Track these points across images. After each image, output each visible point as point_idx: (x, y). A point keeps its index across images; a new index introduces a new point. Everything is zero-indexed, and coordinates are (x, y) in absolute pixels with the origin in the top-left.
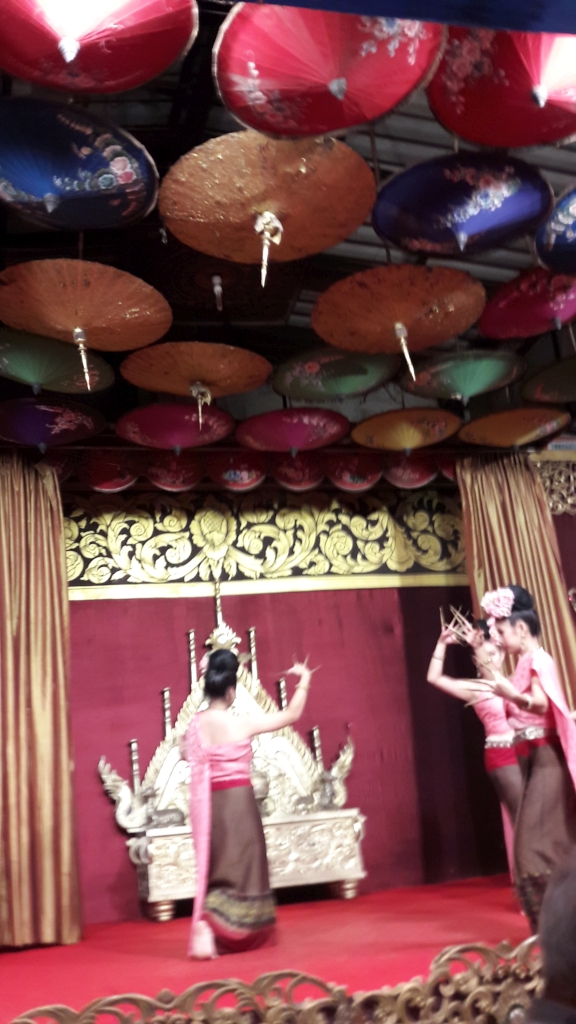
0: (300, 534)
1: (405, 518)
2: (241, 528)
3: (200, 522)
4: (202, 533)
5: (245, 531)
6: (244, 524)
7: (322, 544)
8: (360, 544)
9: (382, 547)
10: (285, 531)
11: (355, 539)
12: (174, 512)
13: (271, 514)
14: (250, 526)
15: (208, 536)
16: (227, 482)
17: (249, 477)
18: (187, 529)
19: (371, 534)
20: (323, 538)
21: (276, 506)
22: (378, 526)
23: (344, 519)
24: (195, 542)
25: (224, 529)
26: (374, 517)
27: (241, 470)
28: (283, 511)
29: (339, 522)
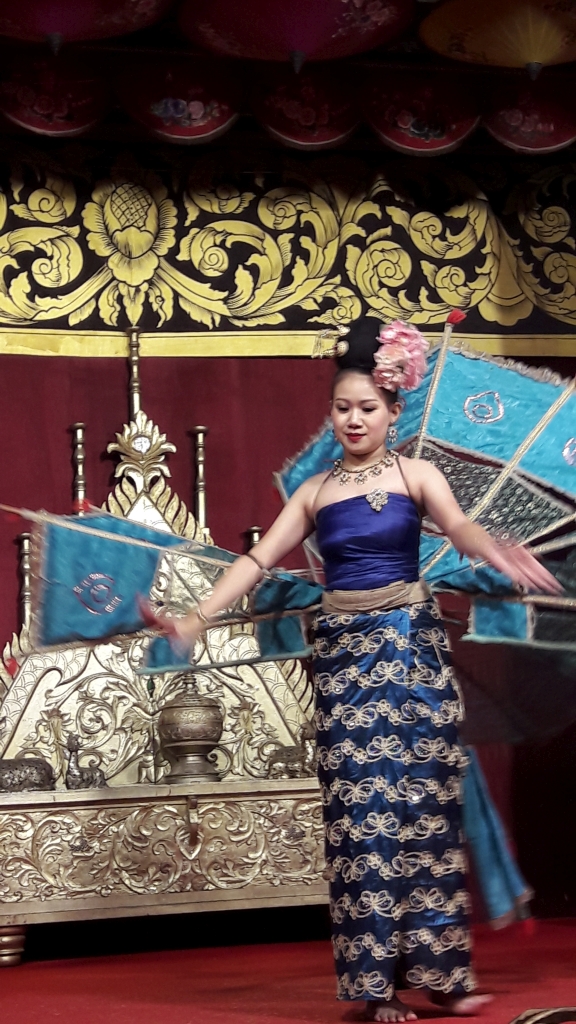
0: (305, 242)
1: (522, 219)
2: (187, 223)
3: (102, 207)
4: (106, 228)
5: (194, 231)
6: (193, 215)
7: (349, 265)
8: (427, 267)
9: (471, 277)
10: (275, 234)
11: (417, 256)
12: (49, 183)
13: (249, 196)
14: (205, 219)
15: (119, 236)
16: (158, 122)
17: (204, 116)
18: (76, 219)
19: (450, 247)
20: (353, 251)
21: (259, 182)
22: (467, 230)
23: (398, 215)
24: (91, 246)
25: (151, 225)
26: (459, 213)
27: (189, 99)
28: (273, 193)
29: (387, 221)
